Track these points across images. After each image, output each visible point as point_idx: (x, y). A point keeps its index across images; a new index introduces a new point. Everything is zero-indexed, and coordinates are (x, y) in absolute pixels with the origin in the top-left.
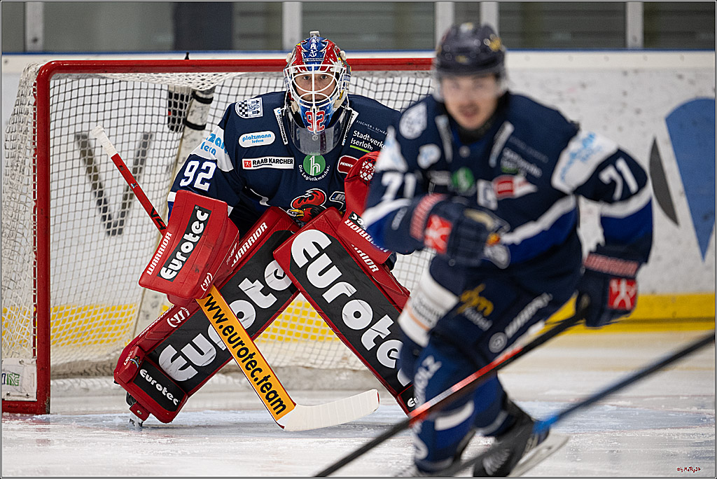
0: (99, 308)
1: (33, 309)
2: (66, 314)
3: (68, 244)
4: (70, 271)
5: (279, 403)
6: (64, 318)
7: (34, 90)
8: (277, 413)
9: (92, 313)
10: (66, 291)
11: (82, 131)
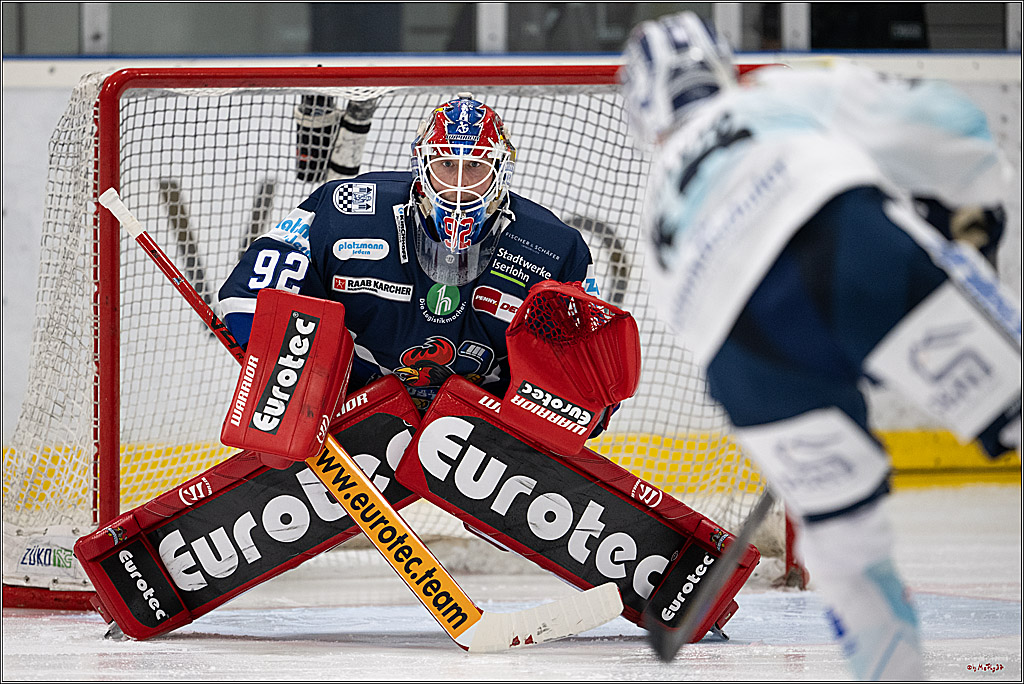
0: (200, 450)
1: (94, 450)
2: (148, 455)
3: (151, 347)
4: (154, 389)
5: (455, 611)
6: (145, 461)
7: (96, 113)
8: (455, 627)
9: (189, 459)
10: (149, 419)
11: (170, 177)
